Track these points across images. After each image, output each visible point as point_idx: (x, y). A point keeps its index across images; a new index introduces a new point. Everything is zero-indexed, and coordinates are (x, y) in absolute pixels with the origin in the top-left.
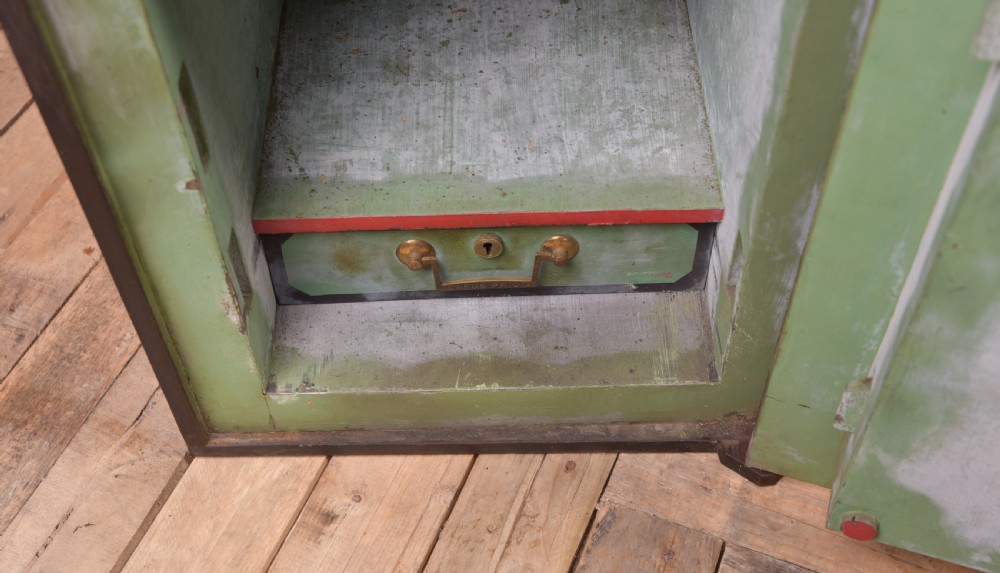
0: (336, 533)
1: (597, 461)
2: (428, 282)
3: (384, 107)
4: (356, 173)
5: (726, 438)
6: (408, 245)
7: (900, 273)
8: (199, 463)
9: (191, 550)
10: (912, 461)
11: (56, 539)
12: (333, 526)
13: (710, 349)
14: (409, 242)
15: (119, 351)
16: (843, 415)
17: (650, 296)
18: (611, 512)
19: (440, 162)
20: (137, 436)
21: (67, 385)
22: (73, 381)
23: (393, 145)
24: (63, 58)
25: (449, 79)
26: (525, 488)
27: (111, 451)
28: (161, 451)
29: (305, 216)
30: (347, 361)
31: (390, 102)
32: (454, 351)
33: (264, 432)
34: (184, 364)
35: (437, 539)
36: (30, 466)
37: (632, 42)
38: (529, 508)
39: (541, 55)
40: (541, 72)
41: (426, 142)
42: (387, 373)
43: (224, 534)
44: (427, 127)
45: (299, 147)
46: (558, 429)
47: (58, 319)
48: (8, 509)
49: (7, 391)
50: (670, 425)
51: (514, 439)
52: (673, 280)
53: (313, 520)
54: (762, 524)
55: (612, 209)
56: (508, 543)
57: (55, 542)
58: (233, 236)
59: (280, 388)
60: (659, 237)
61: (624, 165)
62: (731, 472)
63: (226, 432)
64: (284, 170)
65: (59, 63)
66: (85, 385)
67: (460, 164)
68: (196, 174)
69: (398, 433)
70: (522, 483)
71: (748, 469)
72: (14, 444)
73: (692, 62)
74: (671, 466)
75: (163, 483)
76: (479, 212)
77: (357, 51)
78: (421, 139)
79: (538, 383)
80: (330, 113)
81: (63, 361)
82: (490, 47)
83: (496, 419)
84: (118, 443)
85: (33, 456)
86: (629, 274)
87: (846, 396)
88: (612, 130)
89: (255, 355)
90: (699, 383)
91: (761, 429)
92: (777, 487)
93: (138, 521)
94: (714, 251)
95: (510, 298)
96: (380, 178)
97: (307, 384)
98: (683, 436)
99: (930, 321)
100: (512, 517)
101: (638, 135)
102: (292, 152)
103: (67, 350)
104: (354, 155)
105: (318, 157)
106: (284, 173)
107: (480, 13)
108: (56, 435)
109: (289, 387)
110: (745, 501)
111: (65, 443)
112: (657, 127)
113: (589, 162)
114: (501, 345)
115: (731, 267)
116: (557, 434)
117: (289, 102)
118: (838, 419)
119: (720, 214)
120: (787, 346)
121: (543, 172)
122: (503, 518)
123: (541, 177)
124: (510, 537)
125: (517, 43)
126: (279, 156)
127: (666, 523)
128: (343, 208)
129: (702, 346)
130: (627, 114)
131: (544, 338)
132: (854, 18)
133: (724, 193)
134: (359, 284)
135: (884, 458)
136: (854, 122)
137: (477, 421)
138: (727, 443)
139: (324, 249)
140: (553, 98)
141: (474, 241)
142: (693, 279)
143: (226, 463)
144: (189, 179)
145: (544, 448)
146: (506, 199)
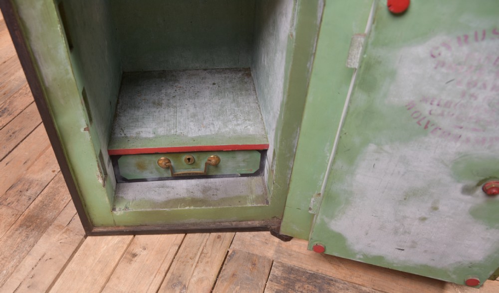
0: (137, 261)
1: (228, 235)
2: (168, 174)
3: (153, 115)
4: (143, 135)
5: (272, 225)
6: (162, 160)
7: (328, 155)
8: (89, 238)
9: (86, 267)
10: (336, 220)
11: (40, 263)
12: (136, 258)
13: (266, 194)
14: (162, 158)
15: (62, 202)
16: (312, 207)
17: (245, 178)
18: (234, 251)
19: (172, 131)
20: (68, 230)
21: (45, 214)
22: (47, 212)
23: (156, 126)
24: (43, 82)
25: (176, 107)
26: (203, 244)
27: (59, 234)
28: (76, 234)
29: (126, 148)
30: (140, 200)
31: (155, 114)
32: (178, 196)
33: (112, 226)
34: (84, 200)
35: (172, 261)
36: (31, 240)
37: (237, 96)
38: (205, 251)
39: (206, 100)
40: (206, 104)
41: (167, 125)
42: (155, 204)
43: (98, 261)
44: (168, 121)
45: (124, 128)
46: (215, 224)
47: (42, 193)
48: (23, 254)
49: (24, 216)
50: (253, 222)
51: (199, 227)
52: (253, 172)
53: (129, 256)
54: (286, 254)
55: (231, 144)
56: (198, 262)
57: (39, 265)
58: (101, 152)
59: (117, 209)
60: (247, 156)
61: (235, 131)
62: (275, 237)
63: (98, 227)
64: (119, 134)
65: (42, 84)
66: (51, 214)
67: (179, 132)
68: (87, 125)
69: (158, 226)
70: (202, 242)
71: (280, 235)
72: (26, 233)
73: (257, 101)
74: (254, 236)
75: (77, 245)
76: (186, 146)
77: (145, 99)
78: (166, 125)
79: (207, 206)
80: (135, 117)
81: (43, 206)
82: (189, 97)
83: (192, 220)
84: (62, 232)
85: (32, 237)
86: (238, 170)
87: (313, 199)
88: (231, 121)
89: (108, 196)
90: (263, 205)
91: (284, 219)
92: (290, 242)
93: (68, 257)
94: (266, 161)
95: (197, 180)
96: (152, 136)
97: (126, 208)
98: (258, 225)
99: (339, 163)
100: (199, 254)
101: (239, 122)
102: (122, 129)
103: (45, 203)
104: (143, 130)
105: (131, 131)
106: (119, 136)
107: (186, 88)
108: (41, 230)
109: (120, 209)
110: (280, 246)
111: (43, 232)
112: (246, 120)
113: (223, 130)
114: (194, 194)
115: (272, 163)
116: (214, 226)
117: (121, 114)
118: (310, 209)
119: (268, 146)
120: (292, 186)
121: (207, 134)
122: (196, 254)
123: (207, 135)
124: (198, 261)
125: (198, 96)
126: (117, 131)
127: (253, 254)
128: (139, 146)
129: (264, 193)
130: (235, 116)
131: (209, 192)
132: (308, 65)
133: (269, 139)
134: (146, 175)
135: (326, 220)
136: (310, 99)
137: (186, 221)
138: (273, 227)
139: (133, 161)
140: (210, 112)
141: (184, 157)
142: (259, 172)
143: (99, 238)
144: (85, 127)
145: (210, 231)
146: (195, 142)
